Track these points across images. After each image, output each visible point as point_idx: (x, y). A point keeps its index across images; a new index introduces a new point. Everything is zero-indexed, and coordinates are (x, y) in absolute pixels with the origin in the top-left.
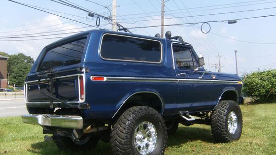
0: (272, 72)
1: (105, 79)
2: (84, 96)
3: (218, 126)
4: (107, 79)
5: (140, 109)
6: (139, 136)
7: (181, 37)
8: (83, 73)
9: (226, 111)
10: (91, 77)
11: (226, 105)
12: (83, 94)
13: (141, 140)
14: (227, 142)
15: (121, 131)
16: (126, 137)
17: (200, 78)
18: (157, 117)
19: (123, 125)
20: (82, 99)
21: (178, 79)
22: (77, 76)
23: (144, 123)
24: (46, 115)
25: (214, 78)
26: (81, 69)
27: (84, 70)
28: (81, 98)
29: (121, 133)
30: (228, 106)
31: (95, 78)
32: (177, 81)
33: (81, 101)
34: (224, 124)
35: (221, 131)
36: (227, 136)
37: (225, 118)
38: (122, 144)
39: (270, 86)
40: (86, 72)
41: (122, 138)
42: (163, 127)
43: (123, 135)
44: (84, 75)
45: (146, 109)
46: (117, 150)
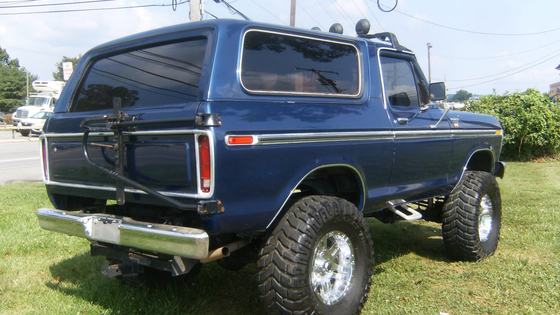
0: (522, 97)
1: (255, 139)
2: (211, 183)
3: (457, 226)
4: (261, 140)
5: (323, 204)
6: (319, 262)
7: (394, 36)
8: (208, 127)
9: (477, 196)
10: (227, 138)
11: (476, 181)
12: (209, 177)
13: (322, 272)
14: (475, 260)
15: (285, 258)
16: (298, 270)
17: (432, 127)
18: (357, 221)
19: (291, 243)
20: (206, 190)
21: (394, 133)
22: (193, 134)
23: (331, 234)
24: (104, 216)
25: (456, 125)
26: (205, 117)
27: (210, 122)
28: (202, 188)
29: (286, 262)
30: (480, 185)
31: (234, 141)
32: (392, 135)
33: (201, 194)
34: (472, 223)
35: (464, 237)
36: (476, 249)
37: (474, 210)
38: (289, 287)
39: (520, 126)
40: (216, 126)
41: (288, 274)
42: (367, 242)
43: (292, 267)
44: (210, 134)
45: (335, 206)
46: (276, 299)
